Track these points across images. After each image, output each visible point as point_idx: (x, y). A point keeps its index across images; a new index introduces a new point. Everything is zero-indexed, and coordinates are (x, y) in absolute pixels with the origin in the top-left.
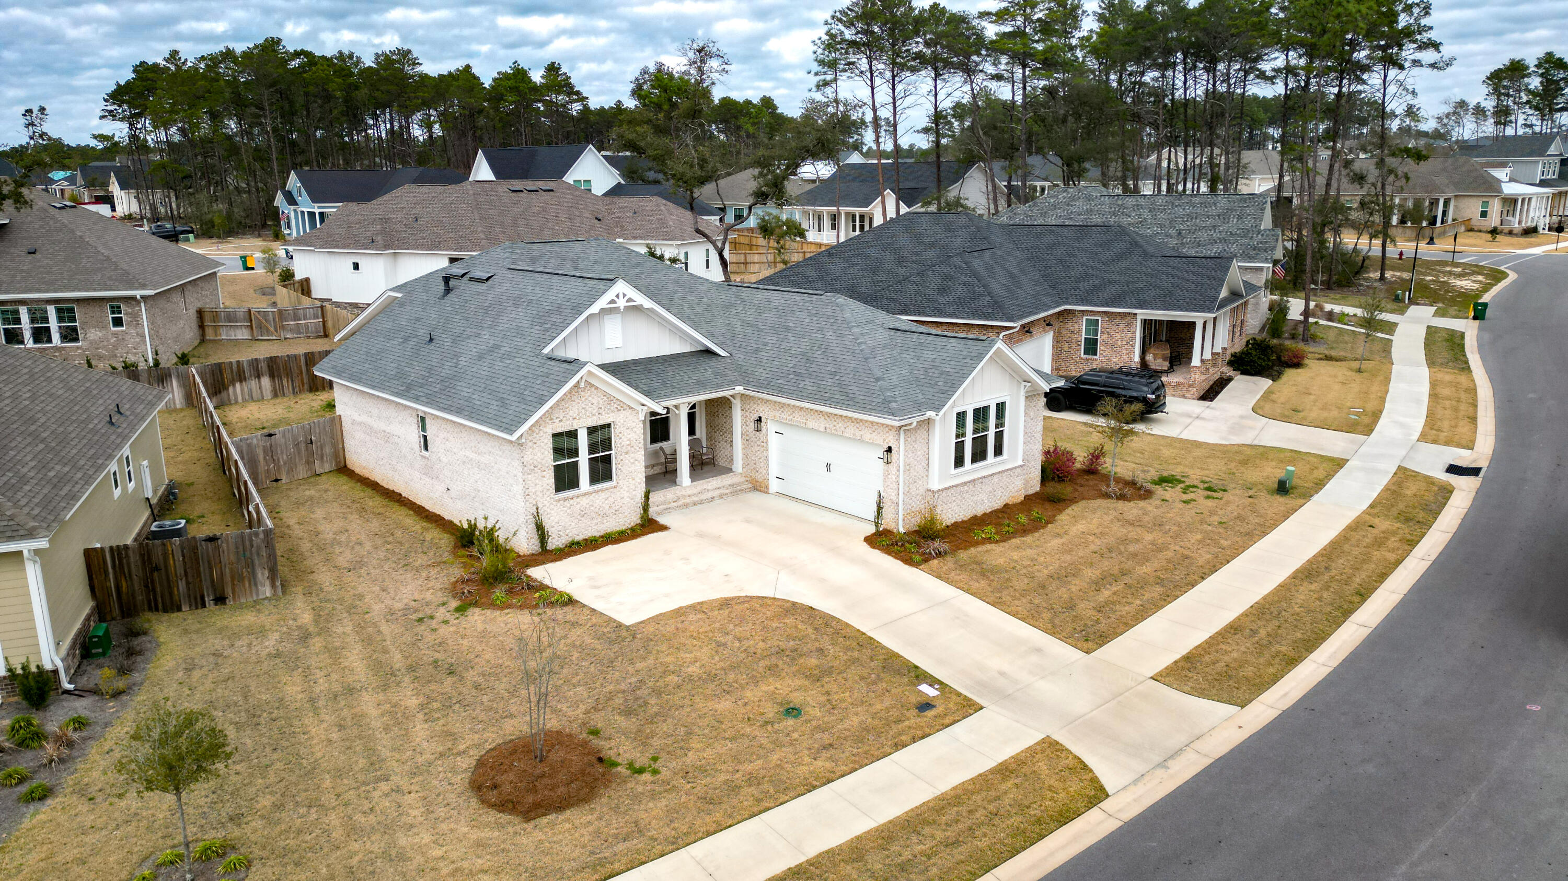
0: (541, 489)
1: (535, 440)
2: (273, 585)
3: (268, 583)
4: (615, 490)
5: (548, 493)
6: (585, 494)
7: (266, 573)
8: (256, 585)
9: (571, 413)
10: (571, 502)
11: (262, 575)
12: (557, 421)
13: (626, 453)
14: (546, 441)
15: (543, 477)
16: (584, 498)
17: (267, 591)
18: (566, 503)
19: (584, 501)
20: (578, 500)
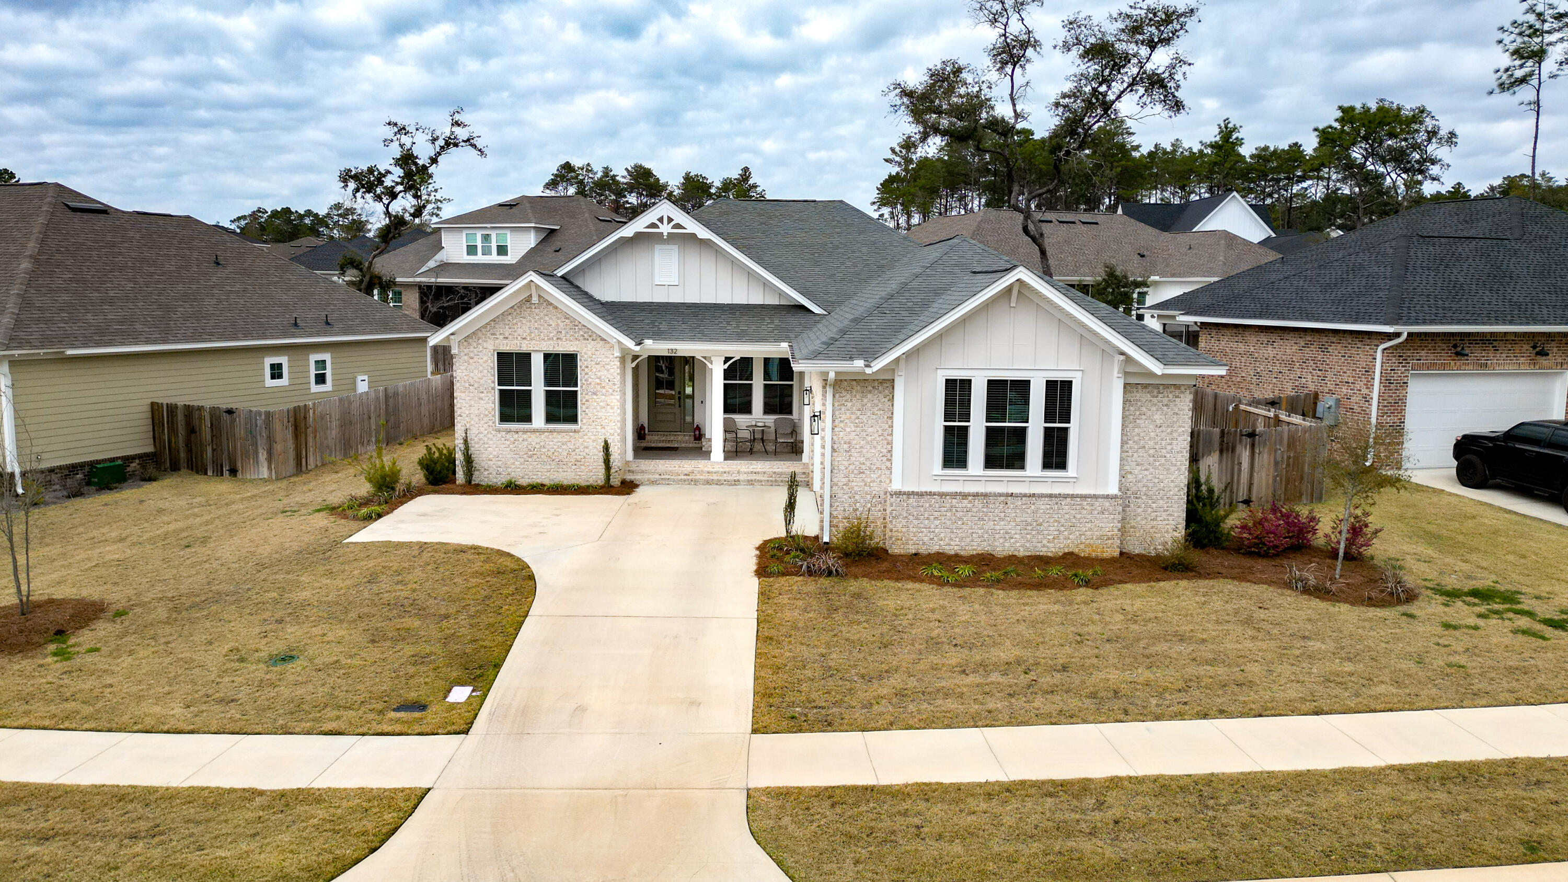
0: (476, 412)
1: (472, 355)
2: (270, 468)
3: (265, 464)
4: (576, 435)
5: (486, 419)
6: (535, 431)
7: (265, 456)
8: (257, 462)
9: (520, 331)
10: (516, 436)
11: (263, 456)
12: (501, 337)
13: (595, 394)
14: (485, 358)
15: (481, 399)
16: (533, 436)
17: (264, 473)
18: (508, 436)
19: (533, 439)
20: (525, 436)
